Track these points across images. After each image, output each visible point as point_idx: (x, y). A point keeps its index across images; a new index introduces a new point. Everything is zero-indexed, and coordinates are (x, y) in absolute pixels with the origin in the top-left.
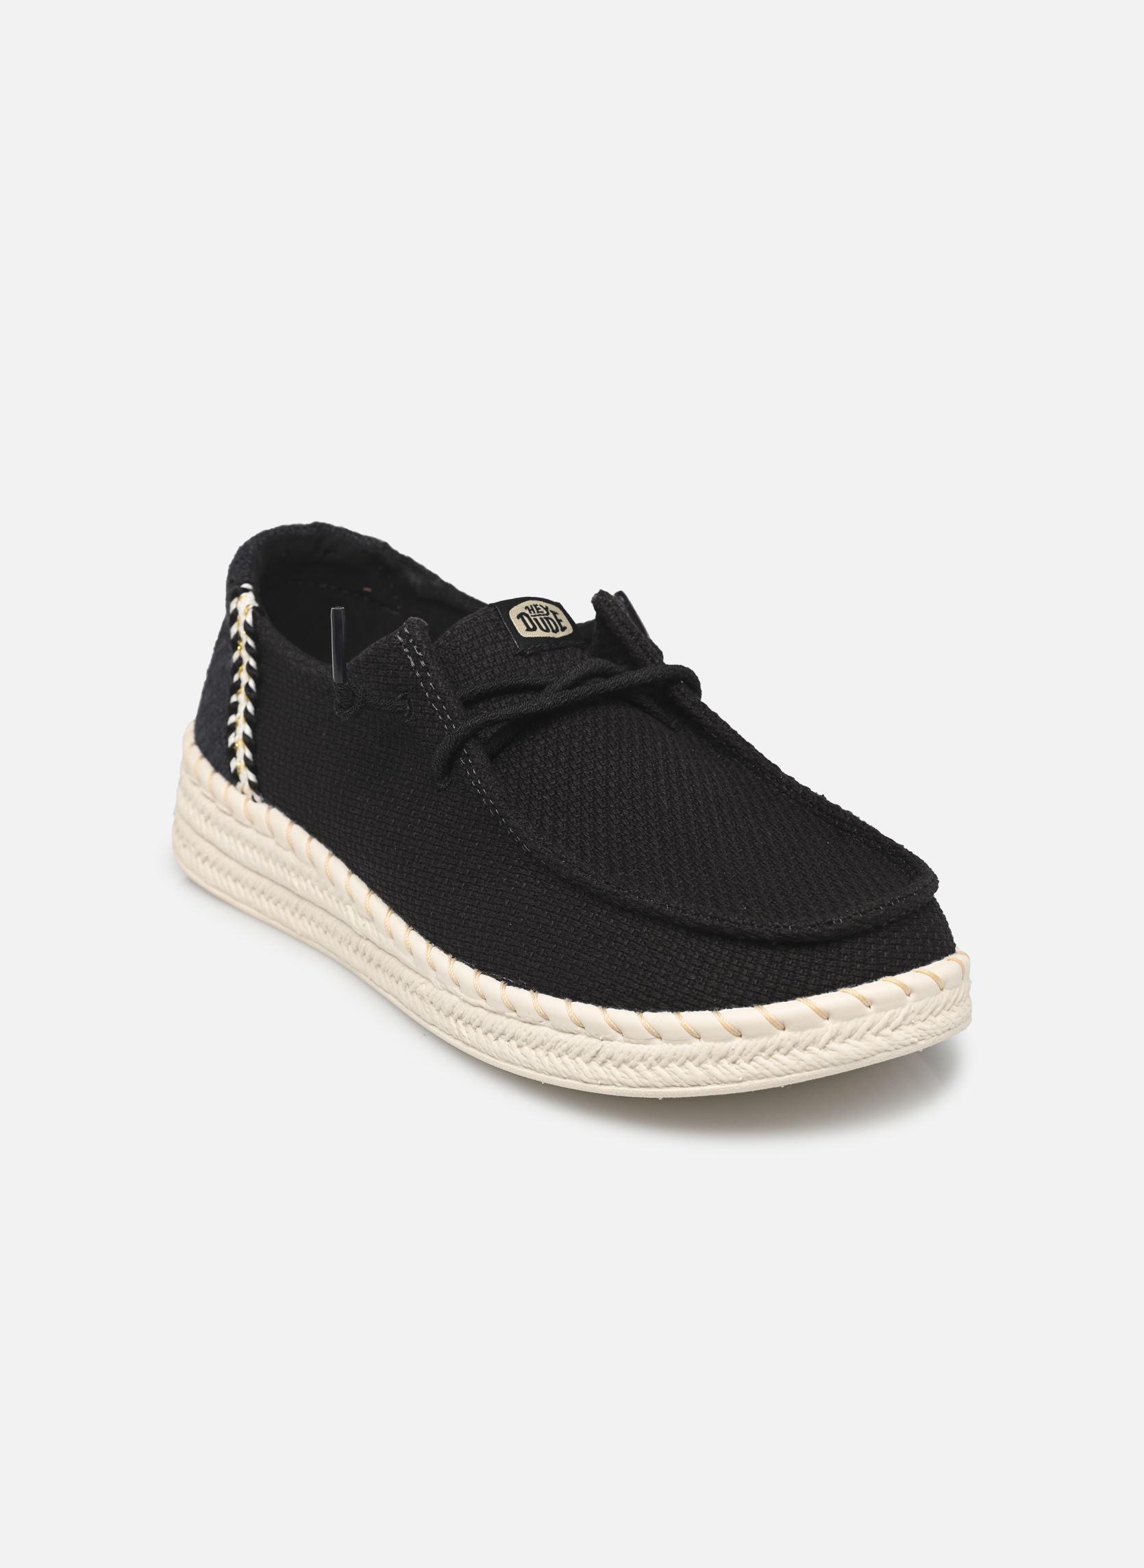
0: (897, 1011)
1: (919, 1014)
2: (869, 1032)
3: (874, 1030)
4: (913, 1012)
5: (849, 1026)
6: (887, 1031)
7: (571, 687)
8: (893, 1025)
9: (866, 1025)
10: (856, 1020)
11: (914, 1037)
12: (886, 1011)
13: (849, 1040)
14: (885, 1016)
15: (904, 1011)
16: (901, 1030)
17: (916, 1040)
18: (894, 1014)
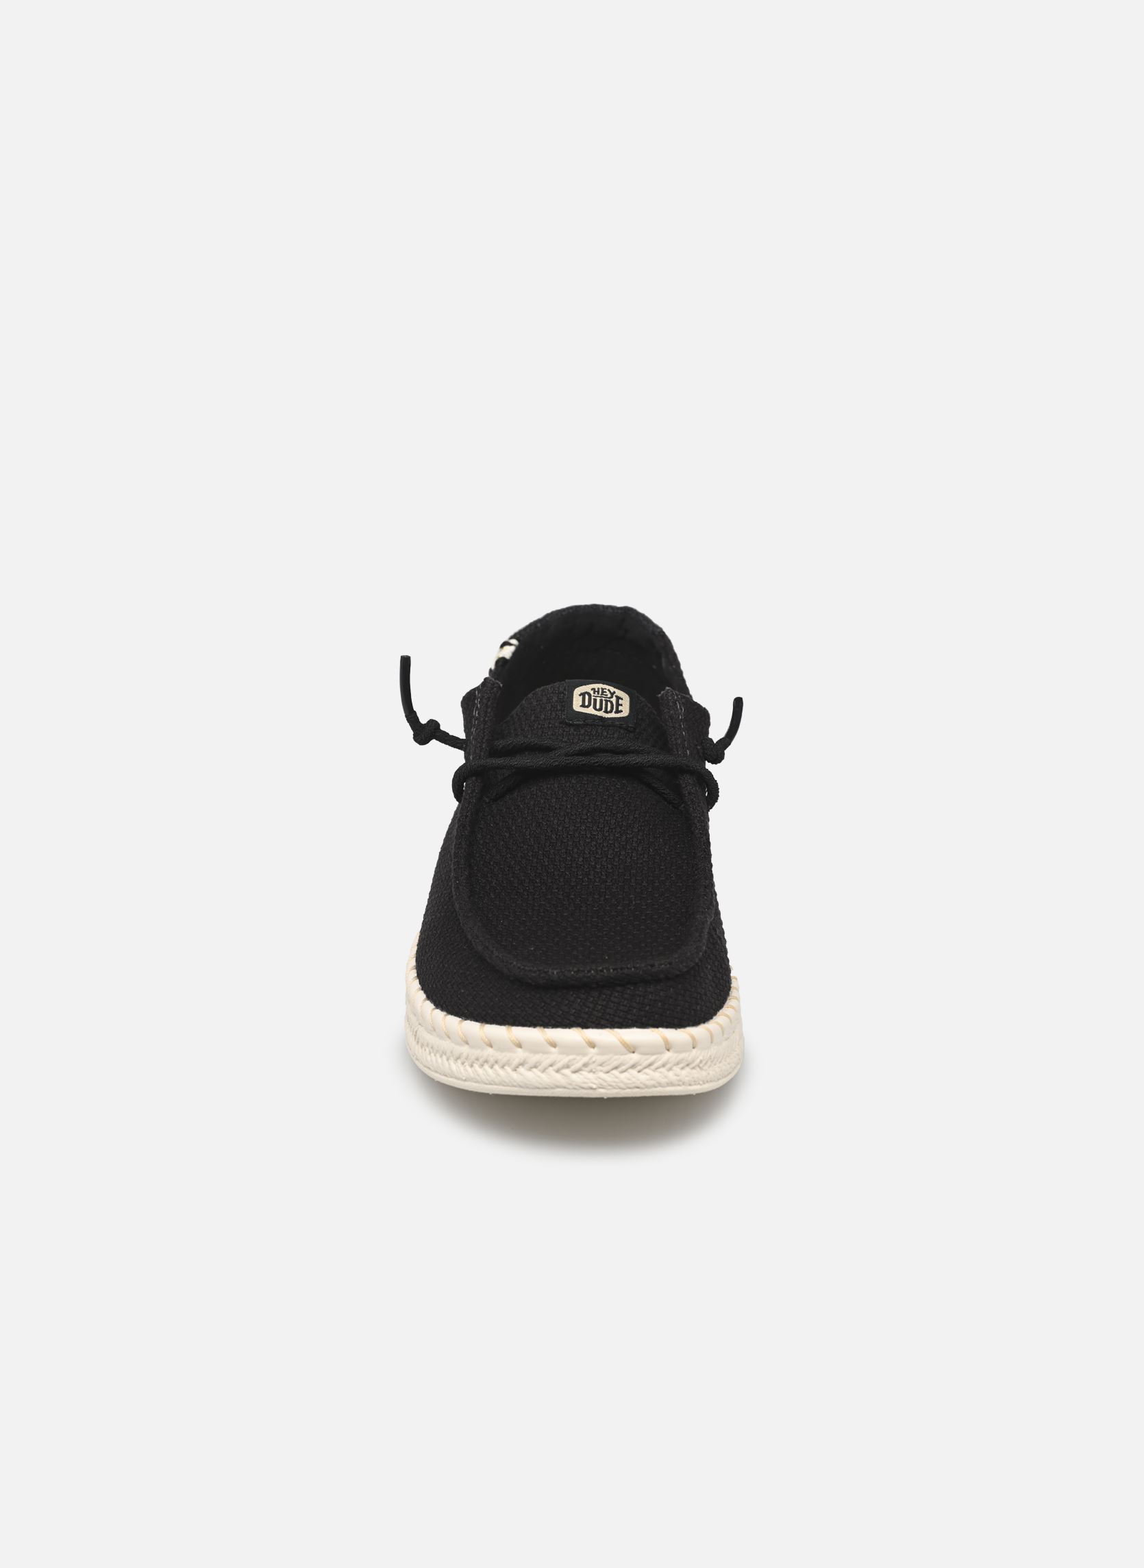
0: (578, 1058)
1: (601, 1065)
2: (551, 1068)
3: (555, 1067)
4: (594, 1062)
5: (534, 1058)
6: (567, 1071)
7: (572, 755)
8: (573, 1068)
9: (548, 1062)
10: (541, 1054)
11: (592, 1083)
12: (568, 1054)
13: (534, 1070)
14: (565, 1059)
15: (585, 1059)
16: (581, 1074)
17: (594, 1086)
18: (574, 1059)
